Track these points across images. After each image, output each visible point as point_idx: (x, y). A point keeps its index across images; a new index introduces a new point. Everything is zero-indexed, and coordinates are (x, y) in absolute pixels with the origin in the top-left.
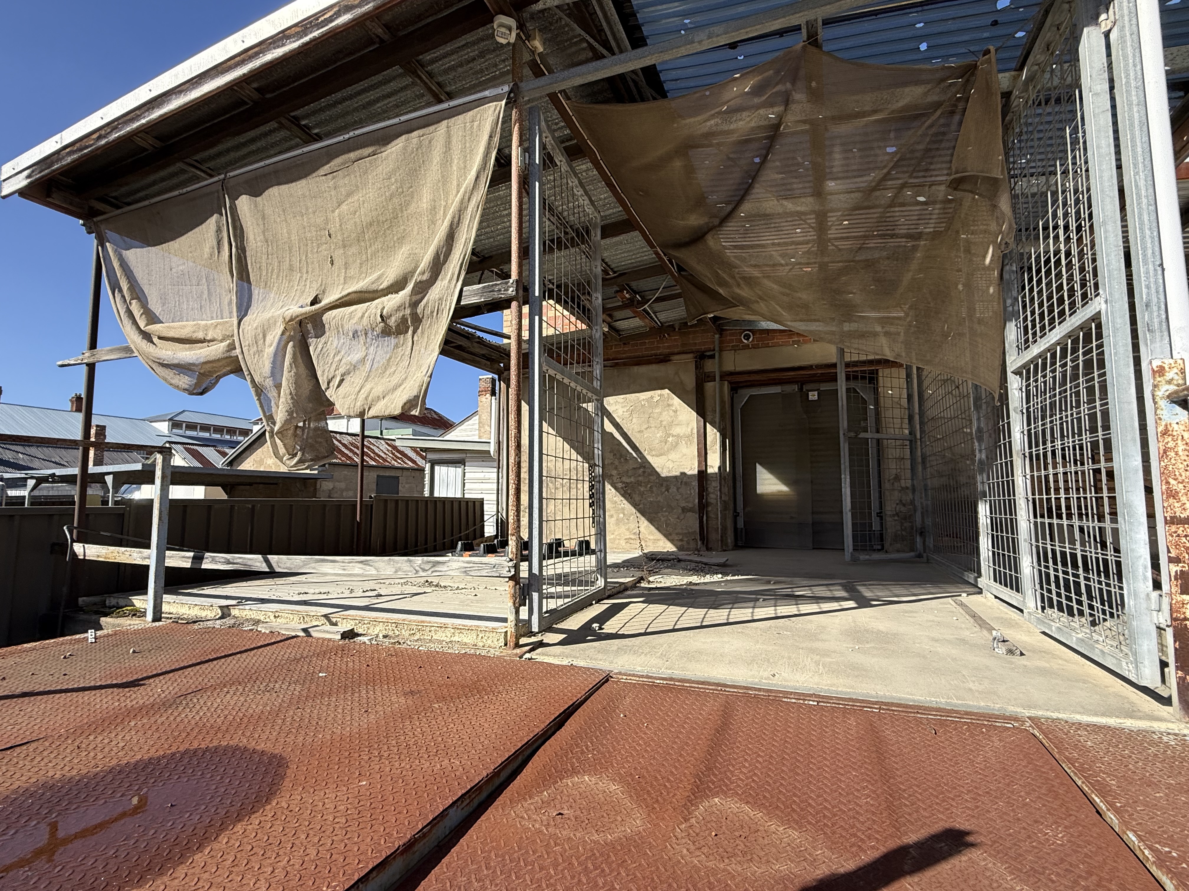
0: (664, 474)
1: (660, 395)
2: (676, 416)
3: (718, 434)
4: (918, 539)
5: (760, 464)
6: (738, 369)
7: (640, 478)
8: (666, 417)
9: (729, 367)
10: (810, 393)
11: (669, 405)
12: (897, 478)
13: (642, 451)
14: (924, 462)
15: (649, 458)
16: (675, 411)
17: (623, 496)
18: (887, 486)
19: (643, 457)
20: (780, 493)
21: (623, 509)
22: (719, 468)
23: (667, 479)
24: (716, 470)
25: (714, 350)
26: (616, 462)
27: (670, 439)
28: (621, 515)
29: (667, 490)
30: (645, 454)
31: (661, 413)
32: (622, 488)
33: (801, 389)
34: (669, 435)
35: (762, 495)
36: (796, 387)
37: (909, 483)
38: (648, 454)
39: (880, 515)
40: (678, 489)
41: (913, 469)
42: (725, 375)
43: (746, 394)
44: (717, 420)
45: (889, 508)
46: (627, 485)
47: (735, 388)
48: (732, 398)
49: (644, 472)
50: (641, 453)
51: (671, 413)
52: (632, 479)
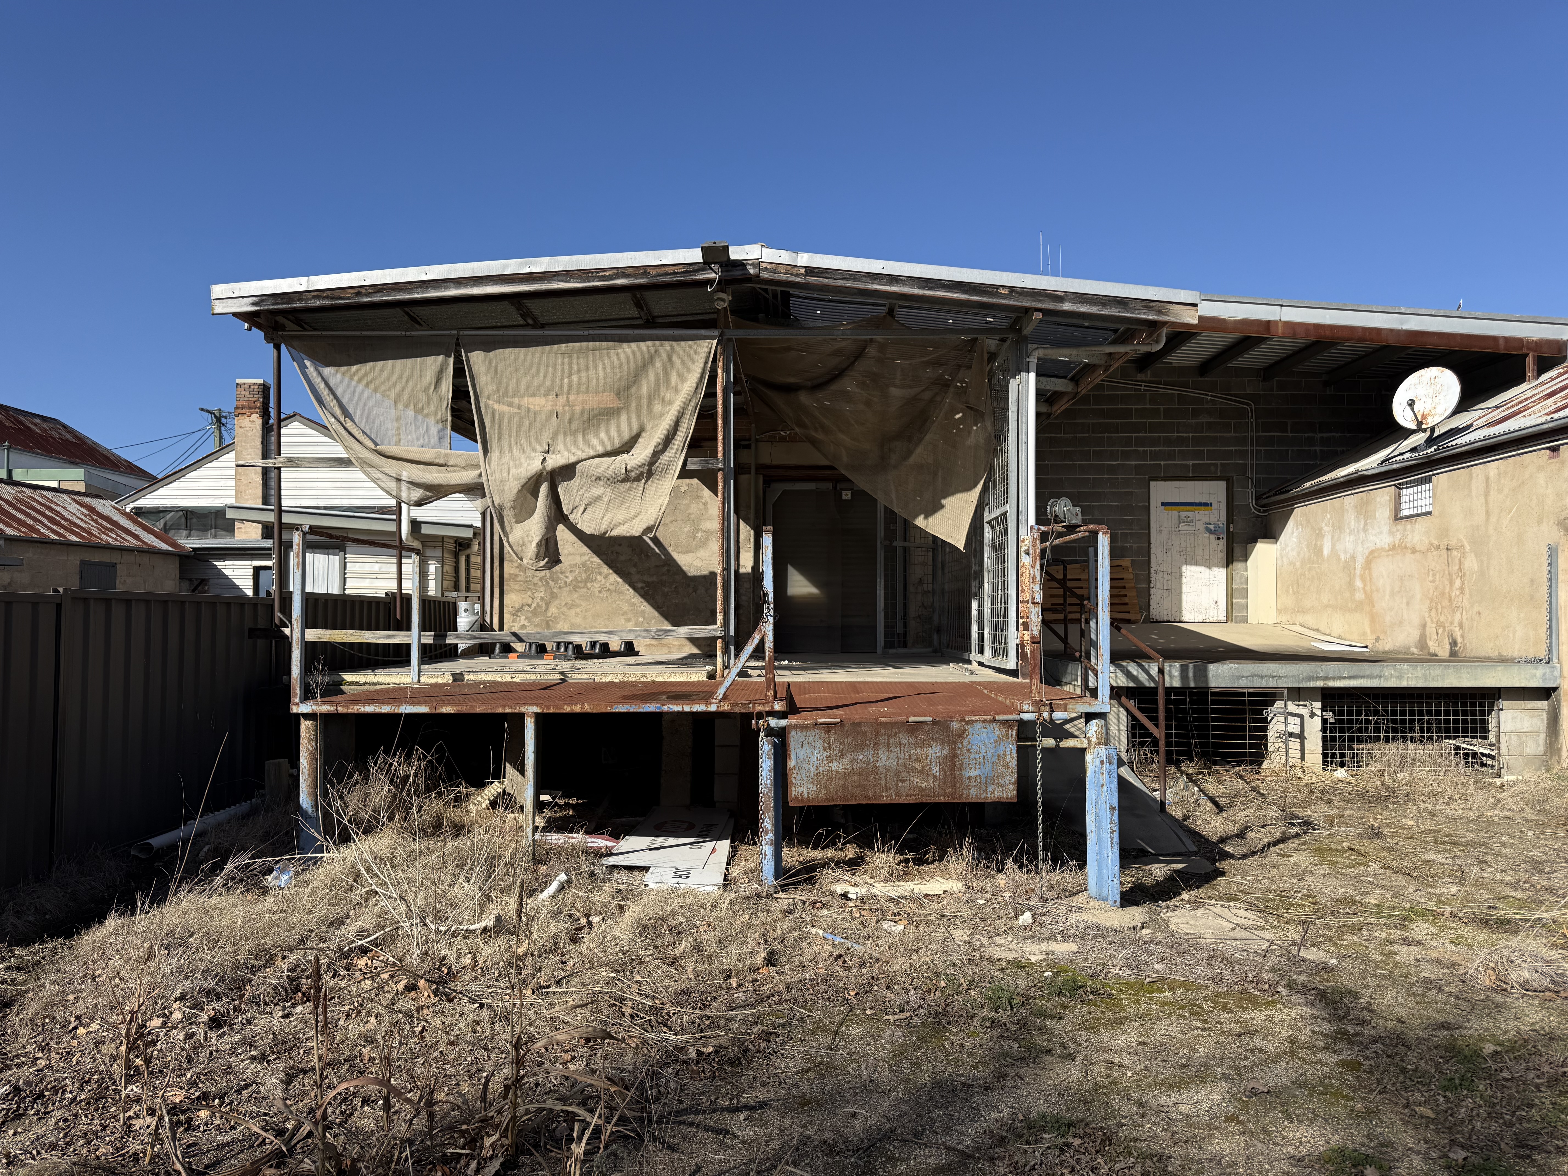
0: (691, 572)
1: (689, 485)
2: (706, 510)
3: (752, 532)
4: (935, 637)
5: (792, 565)
6: (775, 463)
7: (664, 578)
8: (694, 509)
9: (765, 460)
10: (844, 492)
11: (698, 497)
12: (921, 582)
13: (667, 546)
14: (943, 568)
15: (675, 555)
16: (706, 504)
17: (642, 596)
18: (911, 589)
19: (667, 554)
20: (810, 596)
21: (643, 612)
22: (753, 568)
23: (695, 579)
24: (749, 570)
25: (750, 440)
26: (636, 559)
27: (699, 535)
28: (641, 619)
29: (695, 591)
30: (671, 550)
31: (688, 505)
32: (642, 588)
33: (835, 488)
34: (698, 530)
35: (792, 598)
36: (830, 485)
37: (930, 587)
38: (674, 550)
39: (905, 616)
40: (707, 590)
41: (934, 574)
42: (761, 468)
43: (779, 488)
44: (752, 516)
45: (913, 610)
46: (648, 584)
47: (768, 482)
48: (764, 493)
49: (668, 571)
50: (665, 549)
51: (701, 506)
52: (654, 579)
